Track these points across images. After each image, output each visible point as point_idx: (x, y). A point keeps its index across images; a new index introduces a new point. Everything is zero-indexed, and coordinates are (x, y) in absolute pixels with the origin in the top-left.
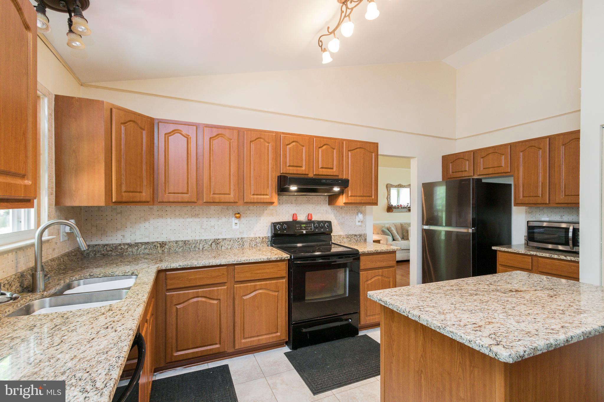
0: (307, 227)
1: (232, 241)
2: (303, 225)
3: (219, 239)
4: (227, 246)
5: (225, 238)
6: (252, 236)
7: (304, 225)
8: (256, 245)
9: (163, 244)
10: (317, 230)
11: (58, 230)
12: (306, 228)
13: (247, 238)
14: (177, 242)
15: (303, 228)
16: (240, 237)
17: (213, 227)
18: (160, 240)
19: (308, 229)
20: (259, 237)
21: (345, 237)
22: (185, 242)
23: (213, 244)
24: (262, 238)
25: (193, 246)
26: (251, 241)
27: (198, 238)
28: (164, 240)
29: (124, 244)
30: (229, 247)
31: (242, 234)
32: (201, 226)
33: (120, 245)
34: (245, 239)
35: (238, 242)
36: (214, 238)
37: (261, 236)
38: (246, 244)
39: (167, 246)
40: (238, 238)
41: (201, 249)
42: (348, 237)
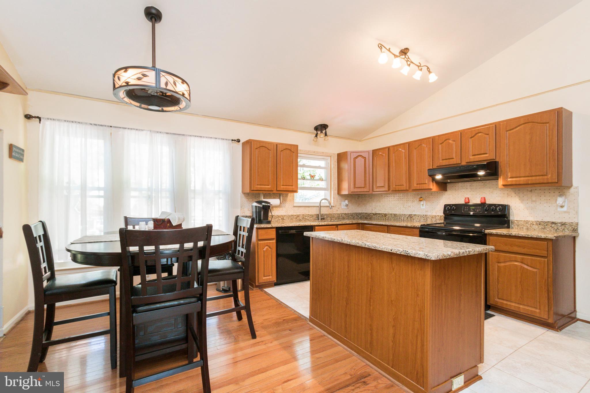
0: (476, 209)
1: (419, 216)
2: (471, 208)
3: (412, 215)
4: (417, 220)
5: (415, 214)
6: (434, 214)
7: (474, 208)
8: (436, 221)
9: (385, 215)
10: (486, 213)
11: (340, 204)
12: (474, 210)
13: (430, 215)
14: (391, 214)
15: (472, 210)
16: (425, 214)
17: (410, 206)
18: (385, 213)
19: (476, 211)
20: (438, 216)
21: (535, 224)
22: (395, 215)
23: (409, 217)
24: (440, 217)
25: (399, 217)
26: (432, 217)
27: (402, 213)
28: (386, 213)
29: (372, 213)
30: (418, 221)
31: (427, 212)
32: (404, 207)
33: (370, 214)
34: (428, 216)
35: (424, 217)
36: (409, 214)
37: (439, 215)
38: (429, 219)
39: (387, 216)
40: (424, 215)
41: (402, 219)
42: (539, 224)
